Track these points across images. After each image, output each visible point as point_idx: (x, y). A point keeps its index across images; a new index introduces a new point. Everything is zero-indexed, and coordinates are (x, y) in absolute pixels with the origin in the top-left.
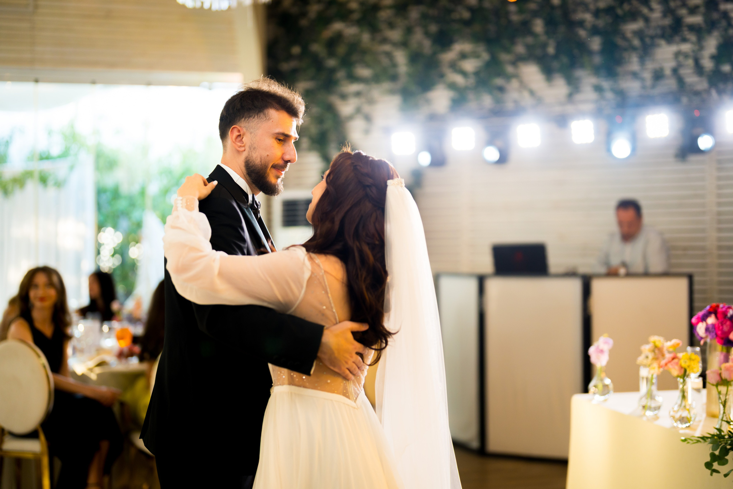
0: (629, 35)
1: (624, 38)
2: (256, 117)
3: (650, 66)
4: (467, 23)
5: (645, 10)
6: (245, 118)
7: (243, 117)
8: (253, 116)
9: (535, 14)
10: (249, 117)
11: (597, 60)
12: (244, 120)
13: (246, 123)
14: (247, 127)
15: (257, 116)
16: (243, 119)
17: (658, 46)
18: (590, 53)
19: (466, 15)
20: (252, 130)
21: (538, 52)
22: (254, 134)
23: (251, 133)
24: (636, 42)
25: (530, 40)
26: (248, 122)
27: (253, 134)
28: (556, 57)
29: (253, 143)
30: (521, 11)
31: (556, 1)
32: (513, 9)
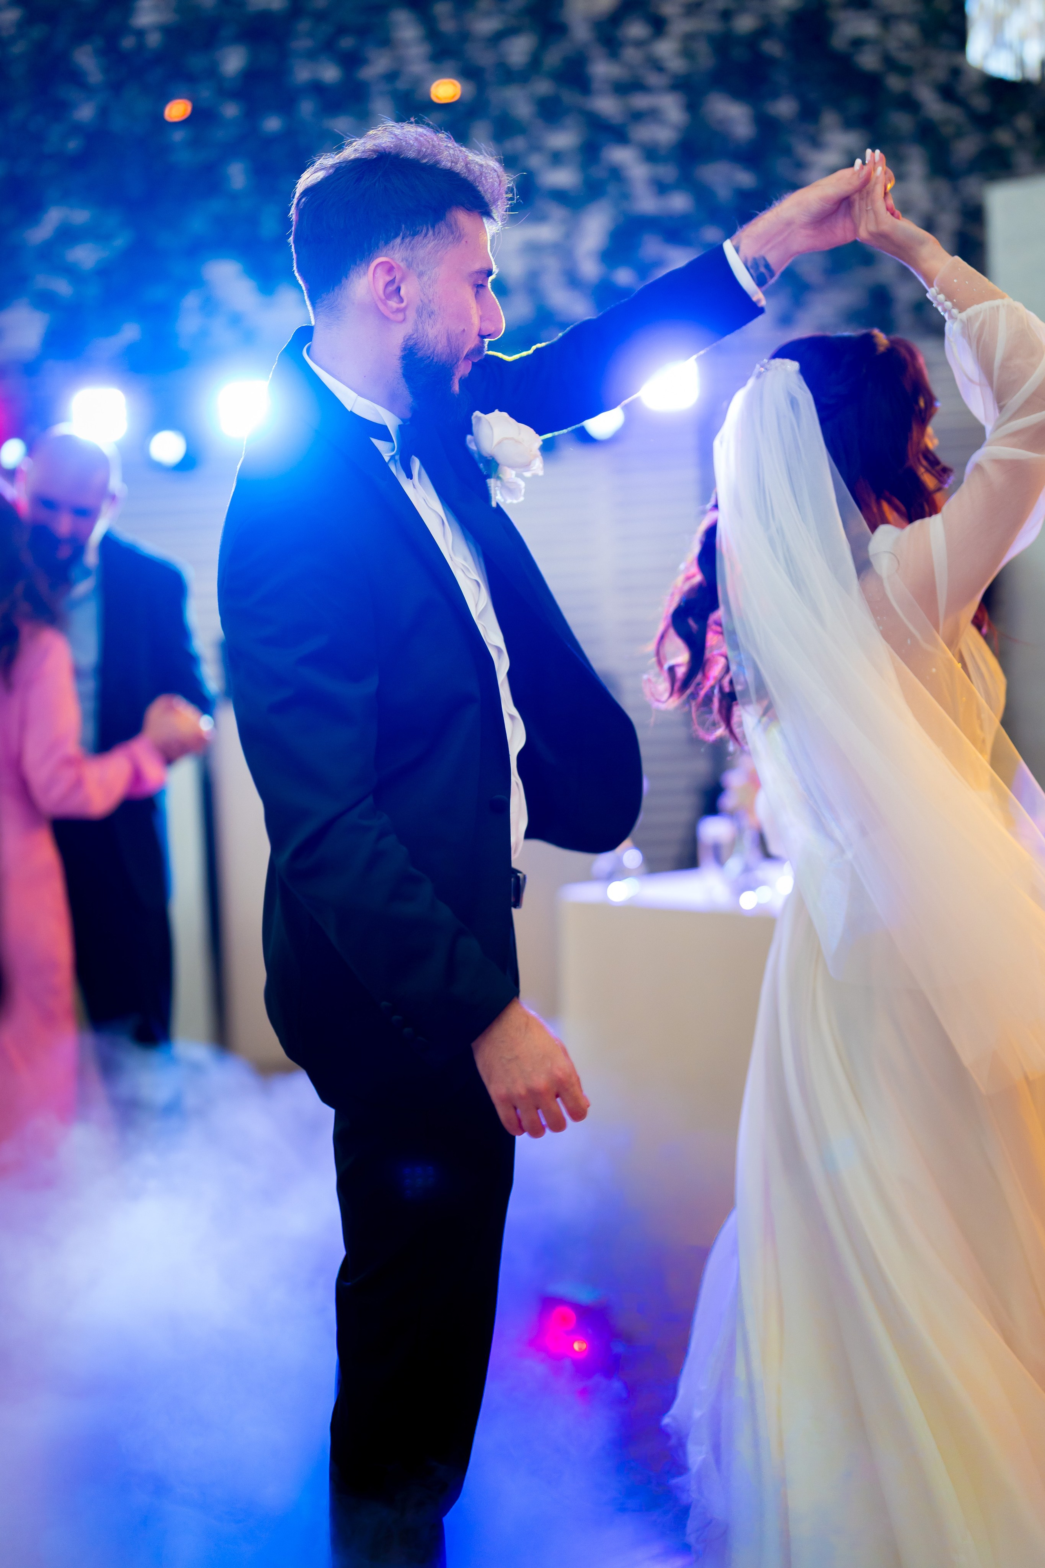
2: (431, 233)
4: (76, 163)
6: (403, 238)
7: (396, 235)
8: (424, 232)
9: (231, 150)
10: (415, 234)
12: (402, 242)
13: (407, 250)
14: (410, 259)
15: (434, 232)
16: (398, 240)
19: (73, 145)
20: (421, 268)
21: (241, 232)
22: (429, 278)
23: (421, 275)
25: (216, 206)
26: (412, 249)
27: (425, 278)
29: (426, 301)
30: (195, 143)
31: (273, 124)
32: (178, 136)
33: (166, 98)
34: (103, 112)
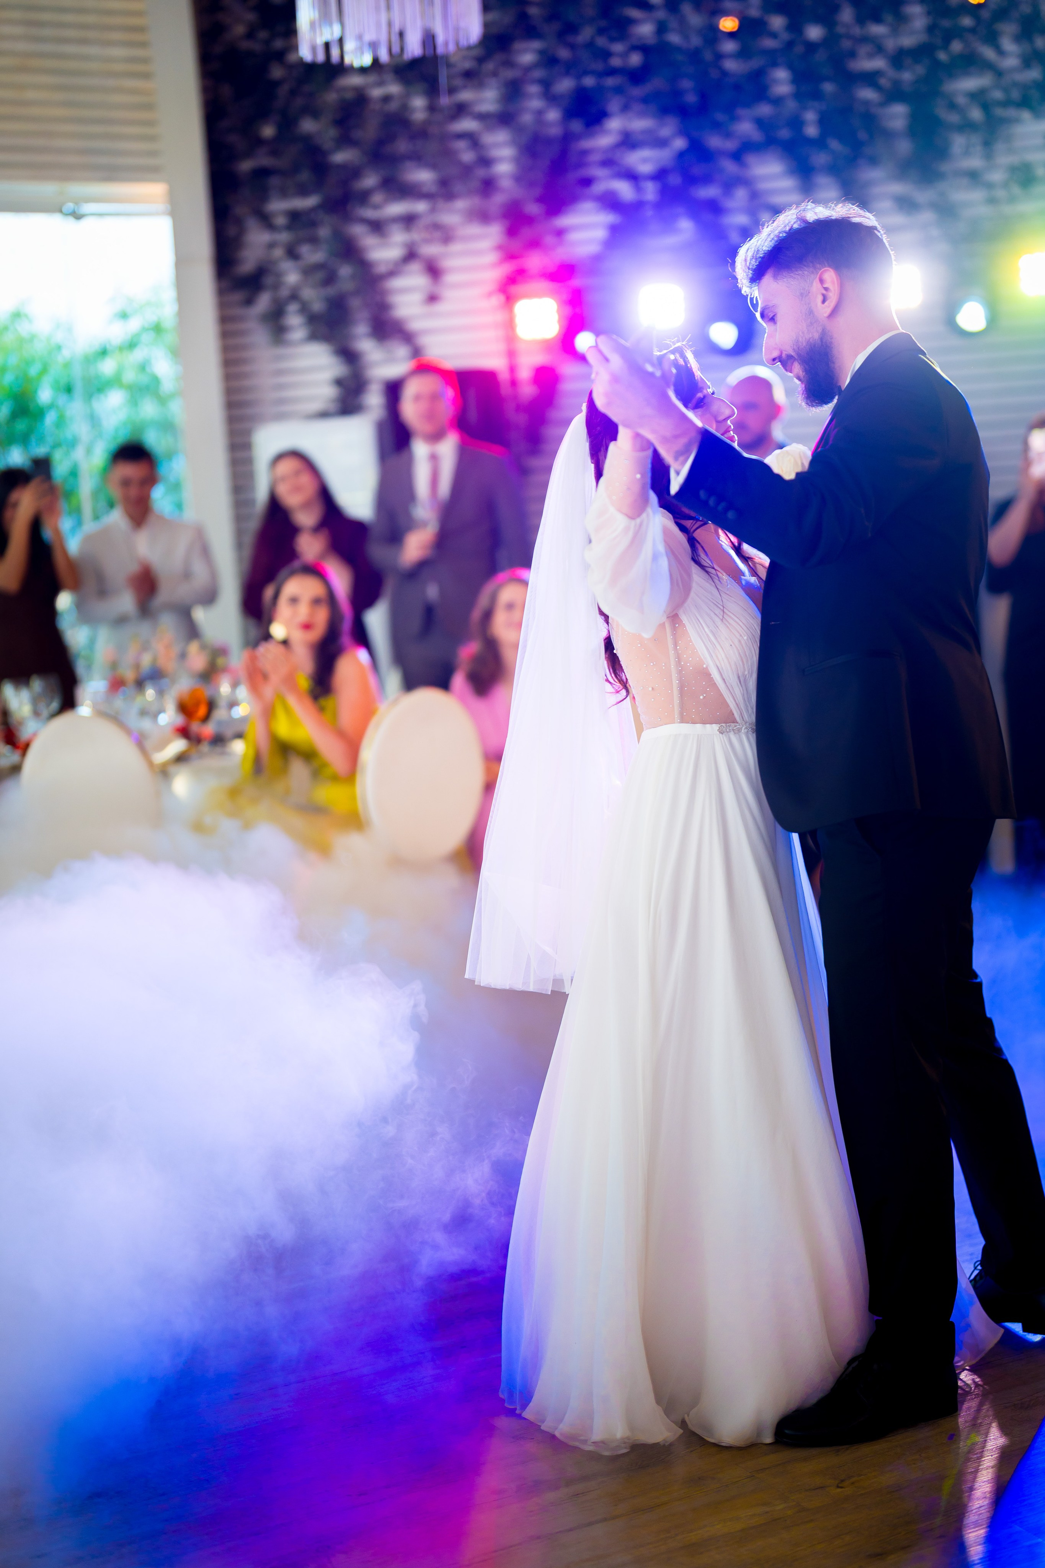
0: (961, 100)
1: (952, 106)
3: (1004, 159)
4: (636, 76)
5: (988, 53)
9: (774, 59)
11: (904, 147)
17: (1017, 121)
18: (889, 135)
19: (635, 59)
21: (784, 133)
24: (976, 114)
25: (764, 110)
28: (820, 143)
30: (743, 54)
31: (814, 33)
32: (729, 47)
33: (720, 12)
34: (661, 29)
